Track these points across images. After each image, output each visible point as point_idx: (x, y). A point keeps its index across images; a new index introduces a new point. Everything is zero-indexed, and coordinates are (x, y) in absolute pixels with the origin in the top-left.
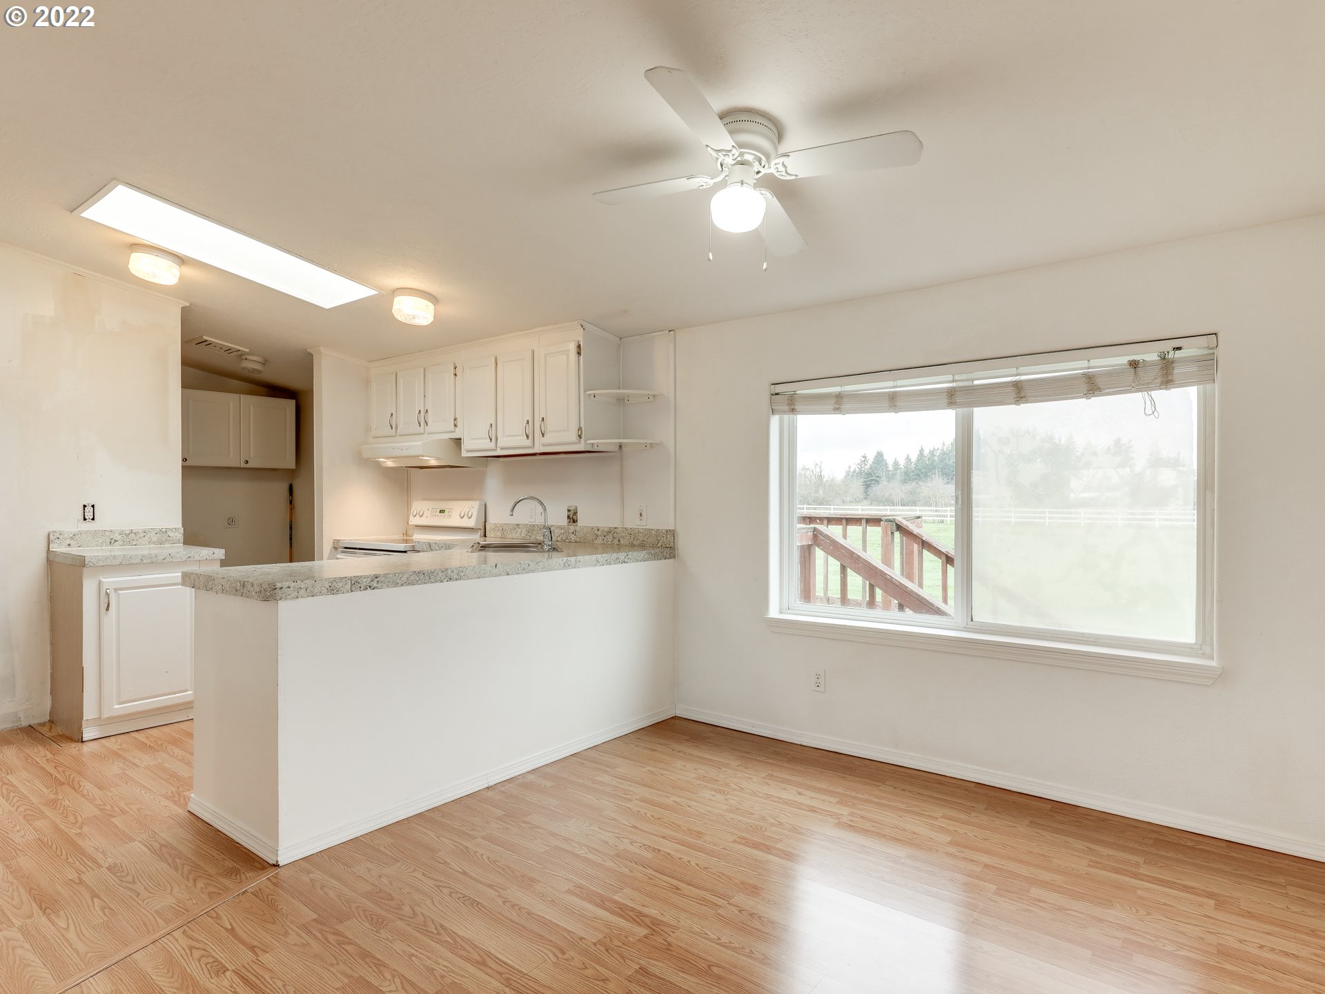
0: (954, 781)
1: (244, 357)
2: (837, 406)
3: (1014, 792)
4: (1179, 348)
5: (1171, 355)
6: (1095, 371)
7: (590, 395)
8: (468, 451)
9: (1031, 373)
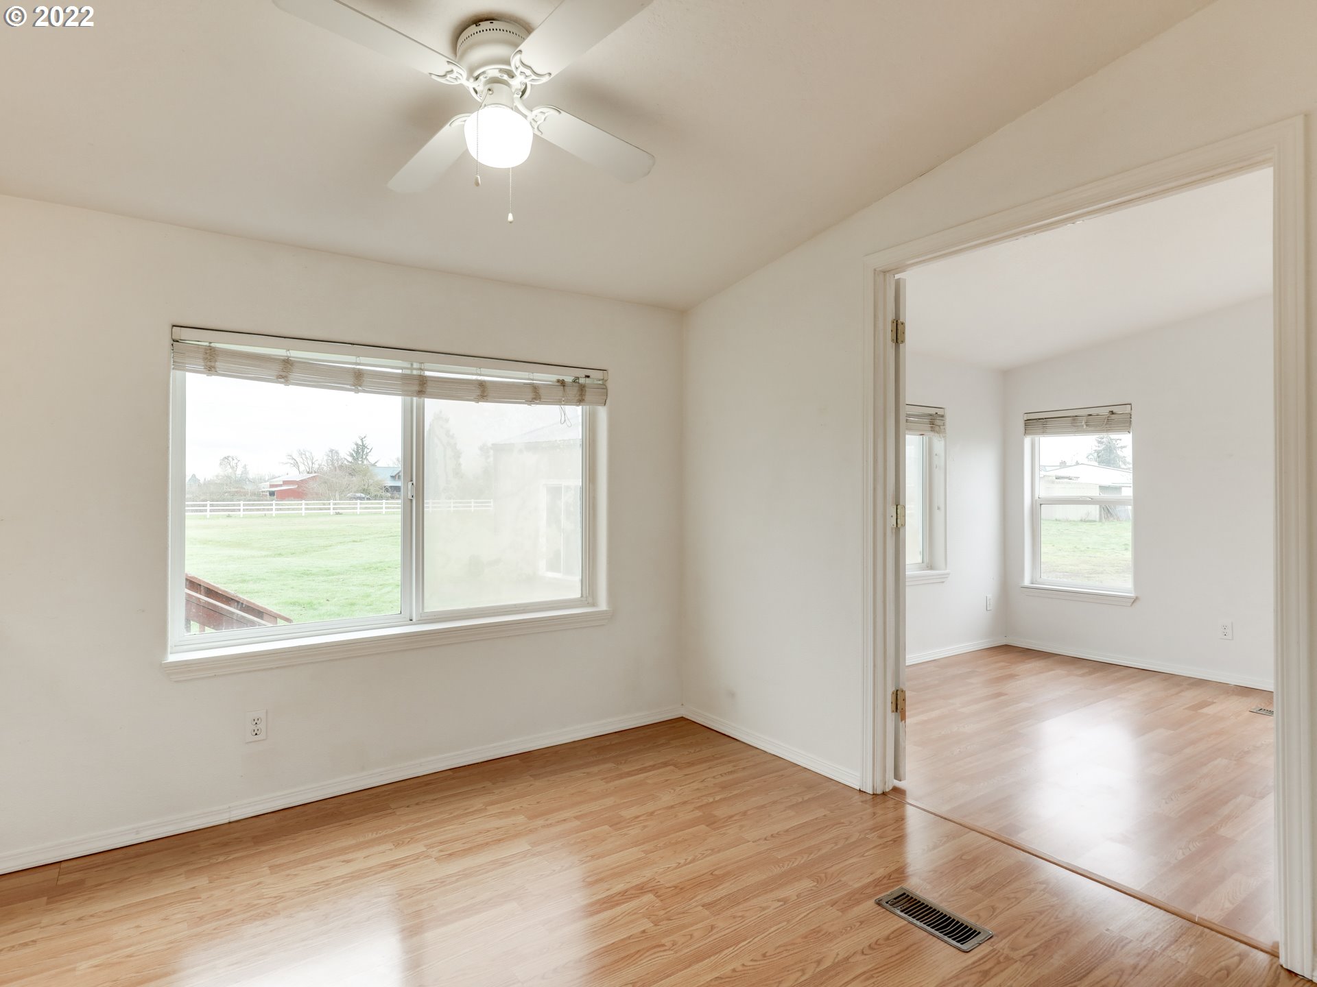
0: (437, 776)
2: (284, 374)
3: (482, 762)
4: (588, 377)
5: (582, 381)
6: (539, 384)
9: (491, 376)
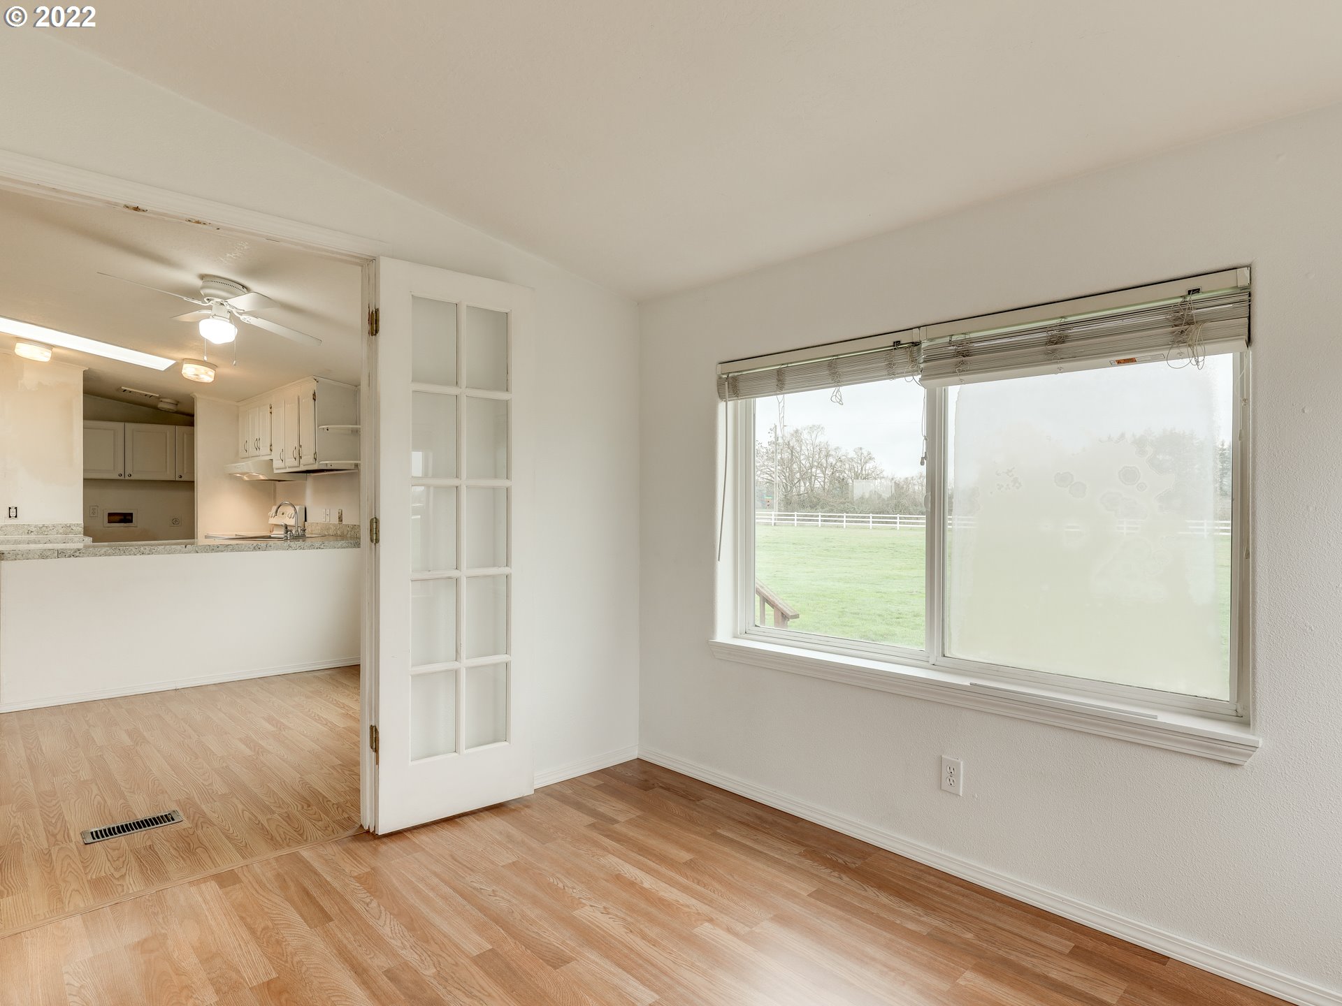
1: (161, 400)
7: (323, 429)
8: (277, 469)
